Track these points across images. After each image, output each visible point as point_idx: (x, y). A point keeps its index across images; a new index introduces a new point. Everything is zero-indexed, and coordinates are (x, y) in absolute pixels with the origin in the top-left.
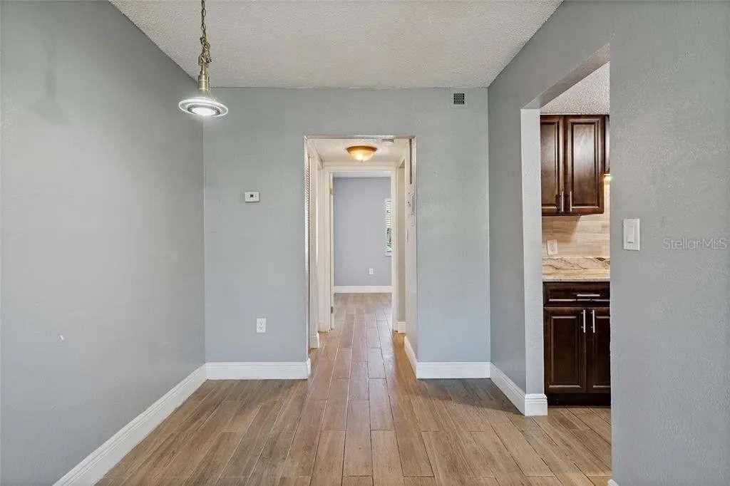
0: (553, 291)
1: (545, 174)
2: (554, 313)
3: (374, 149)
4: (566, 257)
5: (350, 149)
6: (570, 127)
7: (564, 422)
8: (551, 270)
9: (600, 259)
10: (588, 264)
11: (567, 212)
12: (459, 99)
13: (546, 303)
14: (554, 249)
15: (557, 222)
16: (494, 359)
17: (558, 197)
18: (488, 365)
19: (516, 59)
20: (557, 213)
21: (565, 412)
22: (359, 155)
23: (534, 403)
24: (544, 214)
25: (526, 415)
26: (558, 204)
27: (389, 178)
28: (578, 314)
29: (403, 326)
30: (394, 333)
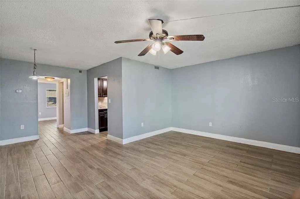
0: (100, 111)
1: (99, 89)
2: (100, 115)
3: (54, 78)
4: (103, 105)
5: (45, 78)
6: (103, 81)
8: (100, 108)
11: (102, 96)
12: (80, 72)
13: (99, 113)
14: (100, 103)
15: (101, 98)
16: (88, 127)
17: (101, 94)
20: (101, 97)
22: (49, 79)
23: (97, 131)
24: (98, 97)
25: (96, 134)
26: (101, 95)
28: (104, 115)
29: (61, 126)
30: (58, 128)
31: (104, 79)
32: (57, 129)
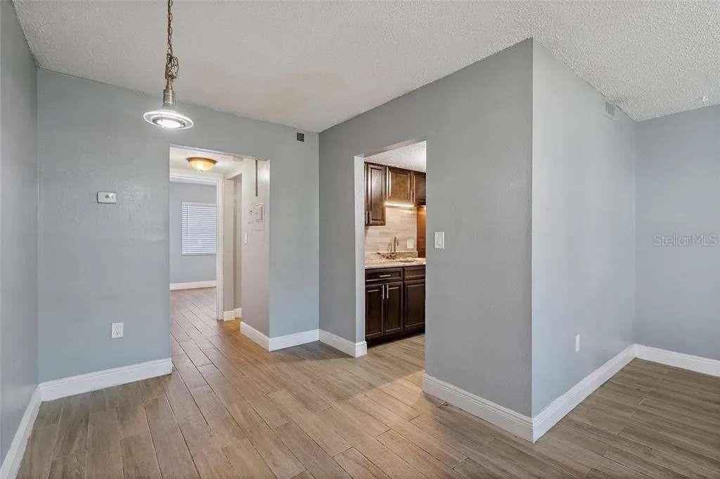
2: (368, 289)
3: (214, 162)
5: (190, 159)
6: (370, 169)
7: (380, 356)
9: (379, 254)
10: (372, 257)
12: (301, 137)
16: (322, 326)
18: (317, 331)
19: (347, 123)
20: (368, 224)
21: (379, 349)
22: (200, 165)
23: (360, 348)
25: (356, 357)
27: (215, 187)
28: (380, 288)
29: (229, 316)
30: (220, 322)
31: (374, 164)
32: (215, 323)
